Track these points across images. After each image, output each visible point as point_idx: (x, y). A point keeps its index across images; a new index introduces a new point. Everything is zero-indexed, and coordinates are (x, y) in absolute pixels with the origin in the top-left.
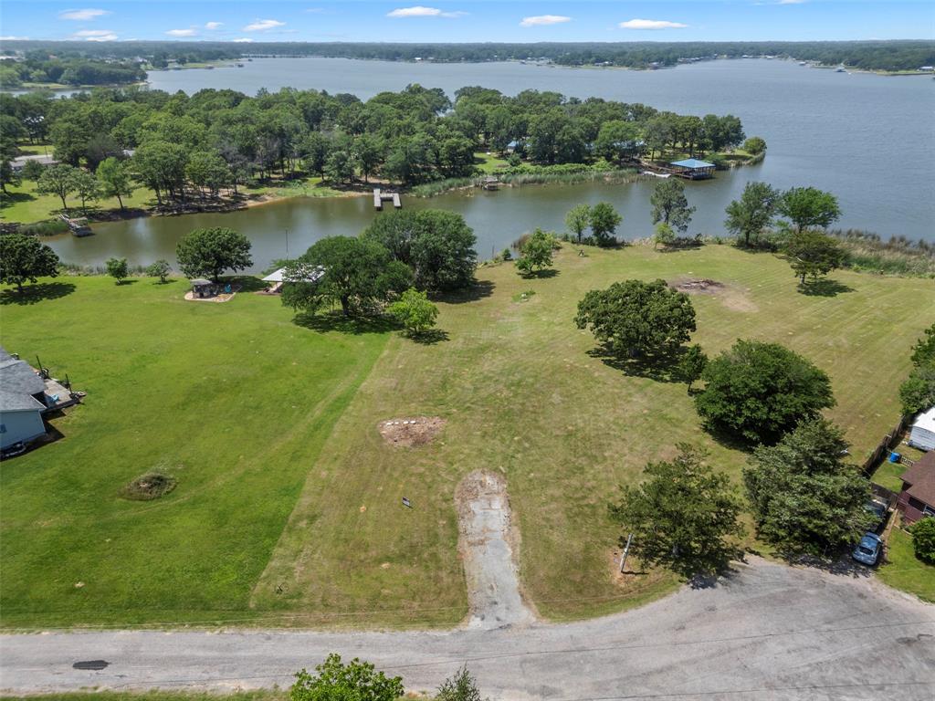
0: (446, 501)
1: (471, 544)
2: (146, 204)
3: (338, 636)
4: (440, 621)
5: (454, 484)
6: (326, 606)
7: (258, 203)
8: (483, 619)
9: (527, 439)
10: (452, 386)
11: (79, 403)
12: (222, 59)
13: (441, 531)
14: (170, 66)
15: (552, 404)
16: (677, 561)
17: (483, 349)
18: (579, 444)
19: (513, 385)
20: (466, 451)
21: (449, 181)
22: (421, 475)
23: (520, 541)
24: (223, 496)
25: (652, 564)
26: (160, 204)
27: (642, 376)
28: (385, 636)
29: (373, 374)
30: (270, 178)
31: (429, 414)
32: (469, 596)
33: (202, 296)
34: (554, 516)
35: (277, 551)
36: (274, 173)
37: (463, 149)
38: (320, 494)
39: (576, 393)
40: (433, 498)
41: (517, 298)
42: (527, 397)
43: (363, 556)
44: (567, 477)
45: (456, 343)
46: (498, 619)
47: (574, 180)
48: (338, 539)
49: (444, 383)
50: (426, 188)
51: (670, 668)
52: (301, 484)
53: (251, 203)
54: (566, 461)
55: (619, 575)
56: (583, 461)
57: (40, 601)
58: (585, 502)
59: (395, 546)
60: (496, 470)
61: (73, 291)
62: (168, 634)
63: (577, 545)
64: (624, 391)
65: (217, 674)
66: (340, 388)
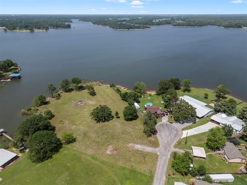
1: (144, 150)
4: (157, 156)
5: (130, 148)
8: (158, 153)
9: (121, 138)
10: (98, 142)
13: (140, 152)
15: (112, 132)
17: (85, 134)
18: (125, 133)
19: (103, 134)
20: (121, 145)
22: (126, 152)
23: (145, 145)
25: (152, 136)
27: (109, 120)
29: (84, 152)
31: (107, 147)
32: (153, 153)
34: (141, 141)
39: (110, 129)
40: (132, 151)
42: (108, 134)
44: (132, 137)
45: (79, 137)
51: (167, 141)
55: (153, 139)
56: (129, 134)
58: (138, 137)
63: (147, 141)
64: (113, 124)
66: (87, 158)
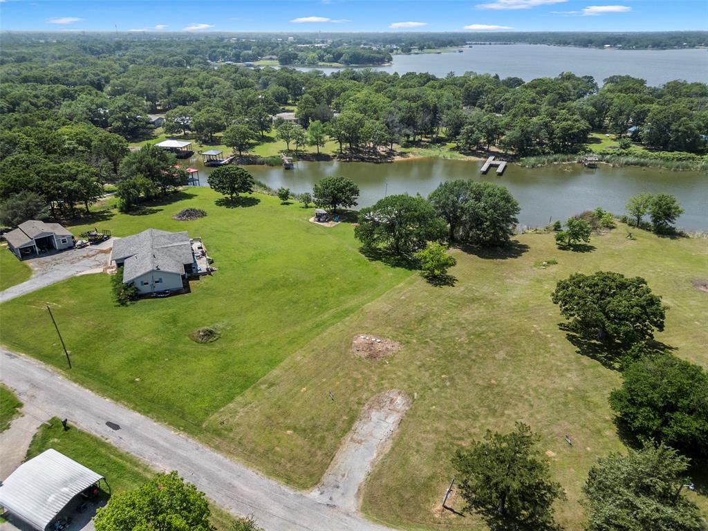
0: (359, 403)
1: (352, 440)
2: (333, 152)
3: (232, 464)
4: (295, 483)
5: (373, 393)
6: (240, 443)
7: (403, 159)
8: (321, 494)
9: (452, 379)
10: (427, 322)
11: (210, 274)
12: (451, 46)
13: (340, 423)
14: (413, 51)
15: (494, 358)
16: (497, 517)
17: (473, 300)
18: (491, 397)
19: (474, 334)
20: (399, 373)
21: (556, 156)
22: (356, 380)
23: (387, 452)
24: (235, 353)
25: (474, 510)
26: (341, 153)
27: (594, 357)
28: (256, 477)
29: (380, 299)
30: (421, 141)
31: (394, 338)
32: (325, 475)
33: (319, 221)
34: (425, 444)
35: (239, 398)
36: (426, 137)
37: (576, 130)
38: (286, 371)
39: (521, 356)
40: (352, 399)
41: (537, 264)
42: (477, 347)
43: (281, 420)
44: (461, 419)
45: (456, 291)
46: (331, 499)
47: (678, 167)
48: (275, 404)
49: (423, 318)
50: (532, 160)
52: (281, 361)
53: (398, 158)
54: (469, 407)
55: (439, 507)
56: (483, 411)
57: (117, 382)
58: (459, 443)
59: (305, 422)
60: (410, 395)
61: (257, 204)
62: (155, 424)
63: (426, 471)
64: (566, 366)
65: (160, 458)
66: (352, 302)
